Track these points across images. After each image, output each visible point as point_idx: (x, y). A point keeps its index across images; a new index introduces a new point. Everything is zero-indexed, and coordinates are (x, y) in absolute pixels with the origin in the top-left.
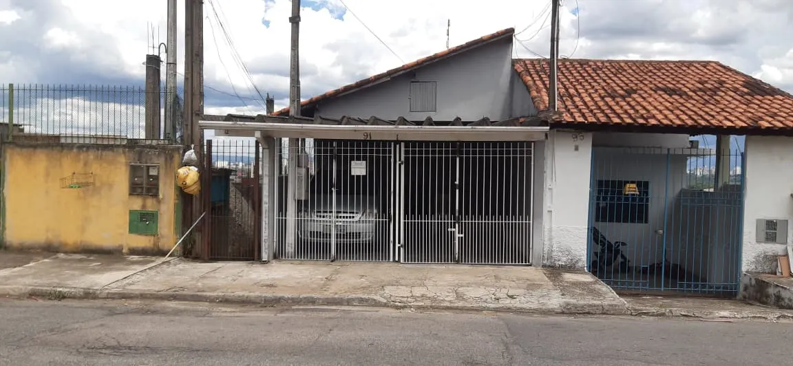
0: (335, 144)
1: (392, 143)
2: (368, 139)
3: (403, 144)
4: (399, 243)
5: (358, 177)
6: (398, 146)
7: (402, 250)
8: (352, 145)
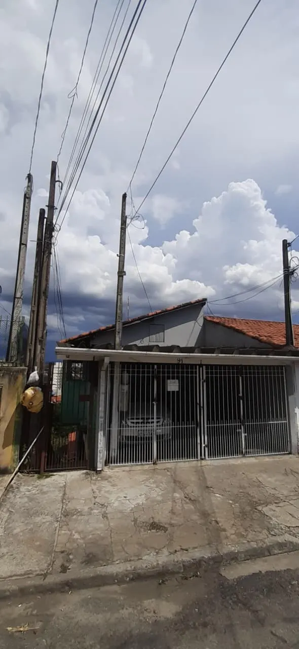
0: (156, 367)
1: (198, 367)
2: (181, 362)
3: (204, 367)
4: (204, 444)
5: (173, 392)
6: (201, 369)
7: (206, 449)
8: (168, 368)
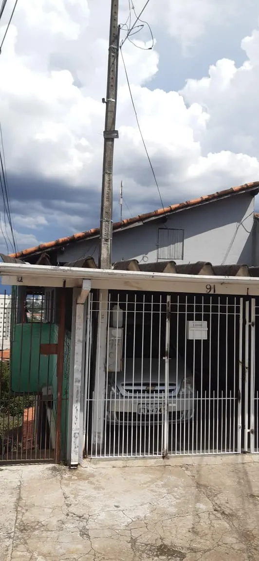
0: (169, 298)
1: (241, 299)
2: (212, 292)
3: (253, 300)
4: (249, 428)
5: (198, 342)
6: (247, 303)
7: (252, 436)
8: (190, 301)
